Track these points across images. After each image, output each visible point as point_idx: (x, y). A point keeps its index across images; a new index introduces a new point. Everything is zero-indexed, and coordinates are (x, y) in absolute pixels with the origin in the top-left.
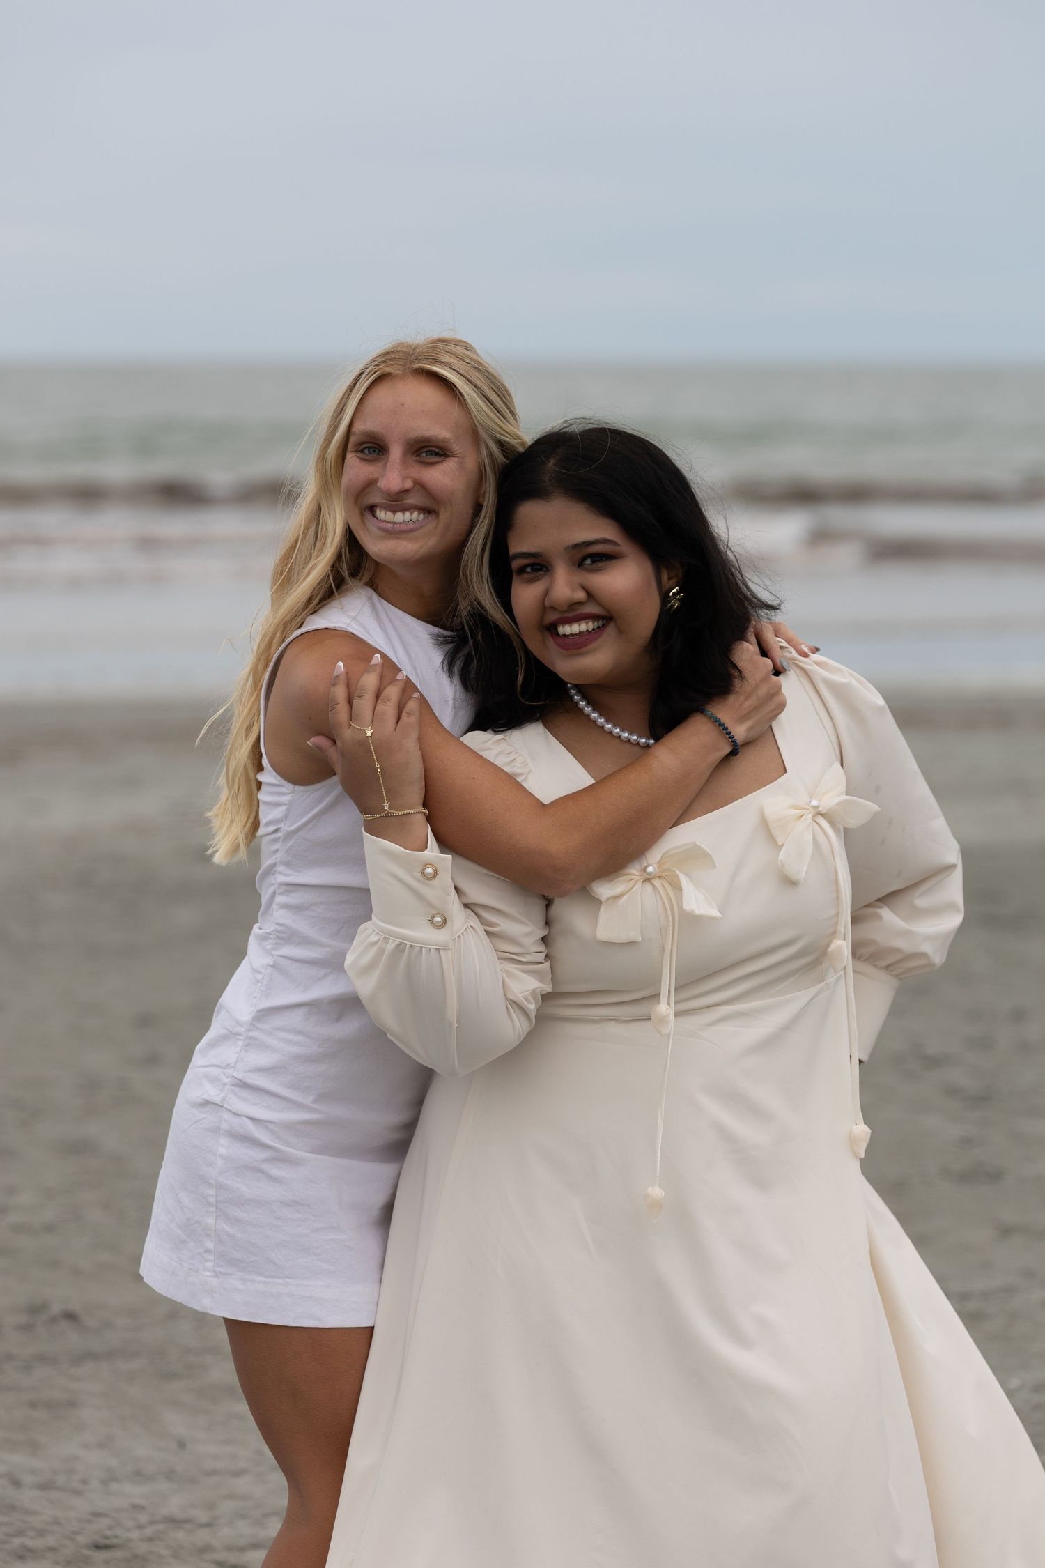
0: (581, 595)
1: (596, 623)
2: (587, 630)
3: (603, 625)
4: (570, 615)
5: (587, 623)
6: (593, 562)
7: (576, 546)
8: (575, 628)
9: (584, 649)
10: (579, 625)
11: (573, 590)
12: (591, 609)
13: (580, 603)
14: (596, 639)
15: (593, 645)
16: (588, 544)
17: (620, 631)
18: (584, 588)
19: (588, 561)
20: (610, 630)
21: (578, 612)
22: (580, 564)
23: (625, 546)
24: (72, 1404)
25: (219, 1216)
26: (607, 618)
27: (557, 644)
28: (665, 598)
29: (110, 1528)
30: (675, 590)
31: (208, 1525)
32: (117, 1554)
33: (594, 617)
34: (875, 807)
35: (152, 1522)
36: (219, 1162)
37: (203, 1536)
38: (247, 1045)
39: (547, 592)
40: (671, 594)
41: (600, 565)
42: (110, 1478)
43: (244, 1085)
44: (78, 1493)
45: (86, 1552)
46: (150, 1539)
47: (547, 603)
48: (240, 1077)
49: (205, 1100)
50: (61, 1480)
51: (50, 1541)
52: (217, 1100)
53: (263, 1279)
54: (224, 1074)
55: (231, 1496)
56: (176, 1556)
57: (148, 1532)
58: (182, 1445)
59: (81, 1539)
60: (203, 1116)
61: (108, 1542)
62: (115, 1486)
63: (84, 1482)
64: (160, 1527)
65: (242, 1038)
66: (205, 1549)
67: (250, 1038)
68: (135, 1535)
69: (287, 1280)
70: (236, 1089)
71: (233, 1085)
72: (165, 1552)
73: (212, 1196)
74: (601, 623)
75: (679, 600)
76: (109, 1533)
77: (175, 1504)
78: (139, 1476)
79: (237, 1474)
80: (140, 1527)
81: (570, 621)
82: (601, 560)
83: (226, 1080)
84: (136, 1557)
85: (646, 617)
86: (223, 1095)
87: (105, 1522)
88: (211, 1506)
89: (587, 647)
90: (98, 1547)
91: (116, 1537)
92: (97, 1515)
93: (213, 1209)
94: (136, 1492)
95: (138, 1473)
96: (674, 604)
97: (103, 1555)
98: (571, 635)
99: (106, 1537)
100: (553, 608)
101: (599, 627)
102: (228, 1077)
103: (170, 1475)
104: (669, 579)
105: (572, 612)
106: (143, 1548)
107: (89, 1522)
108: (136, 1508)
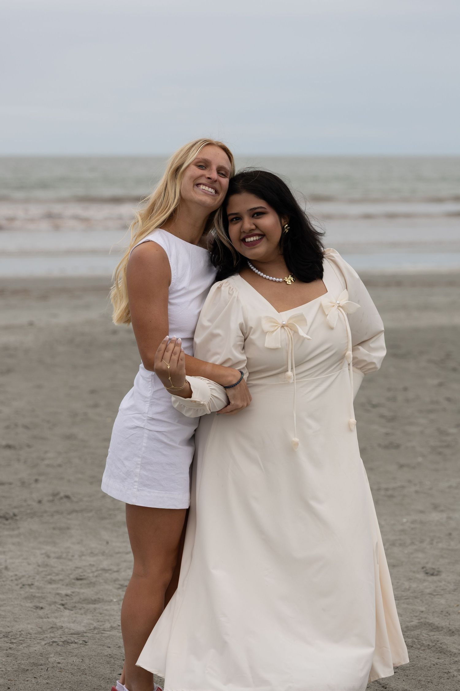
0: (253, 227)
1: (259, 237)
2: (256, 240)
3: (262, 238)
4: (250, 234)
5: (256, 237)
6: (257, 215)
7: (251, 209)
8: (252, 239)
9: (255, 246)
10: (253, 238)
11: (251, 225)
12: (257, 232)
13: (253, 230)
14: (259, 243)
15: (259, 245)
16: (255, 209)
17: (268, 240)
18: (254, 224)
19: (256, 215)
20: (264, 240)
21: (252, 233)
22: (253, 216)
23: (268, 209)
24: (68, 528)
25: (142, 469)
26: (263, 235)
27: (245, 245)
28: (283, 228)
29: (82, 572)
30: (286, 226)
31: (117, 571)
32: (84, 582)
33: (259, 235)
34: (359, 306)
35: (97, 570)
36: (143, 449)
37: (115, 575)
38: (151, 405)
39: (242, 227)
40: (285, 227)
41: (260, 216)
42: (82, 555)
43: (153, 419)
44: (70, 560)
45: (73, 581)
46: (96, 576)
47: (242, 231)
48: (151, 417)
49: (136, 426)
50: (64, 555)
51: (61, 577)
52: (142, 426)
53: (157, 492)
54: (143, 416)
55: (125, 561)
56: (106, 582)
57: (96, 574)
58: (107, 543)
59: (72, 576)
60: (135, 432)
61: (81, 577)
62: (83, 558)
63: (73, 556)
64: (100, 572)
65: (149, 402)
66: (116, 580)
67: (152, 402)
68: (91, 575)
69: (166, 492)
70: (149, 421)
71: (148, 420)
72: (102, 581)
73: (139, 461)
74: (261, 237)
75: (288, 229)
76: (82, 574)
77: (105, 564)
78: (92, 554)
79: (127, 553)
80: (93, 572)
81: (250, 236)
82: (260, 215)
83: (144, 418)
84: (91, 583)
85: (277, 235)
86: (144, 424)
87: (80, 570)
88: (118, 565)
89: (256, 245)
90: (78, 579)
91: (84, 575)
92: (77, 568)
93: (139, 466)
94: (91, 560)
95: (92, 553)
96: (286, 231)
97: (80, 582)
98: (251, 241)
99: (81, 576)
100: (244, 232)
101: (260, 239)
102: (145, 417)
103: (103, 554)
104: (284, 222)
105: (250, 233)
106: (94, 580)
107: (75, 570)
108: (93, 566)
